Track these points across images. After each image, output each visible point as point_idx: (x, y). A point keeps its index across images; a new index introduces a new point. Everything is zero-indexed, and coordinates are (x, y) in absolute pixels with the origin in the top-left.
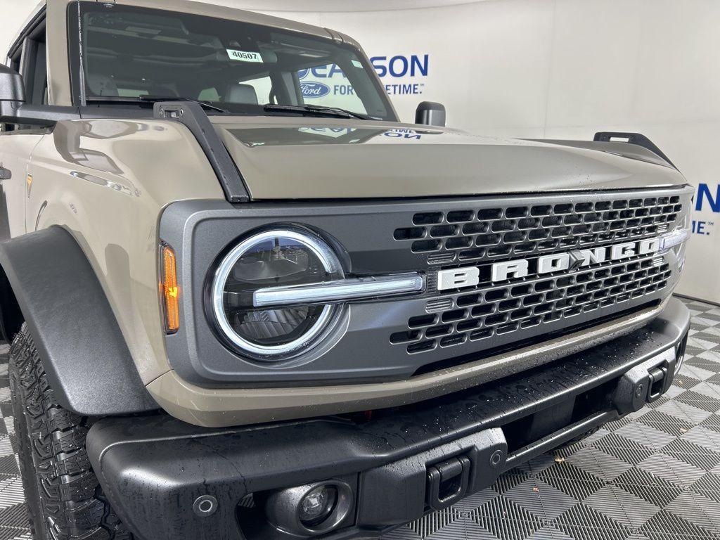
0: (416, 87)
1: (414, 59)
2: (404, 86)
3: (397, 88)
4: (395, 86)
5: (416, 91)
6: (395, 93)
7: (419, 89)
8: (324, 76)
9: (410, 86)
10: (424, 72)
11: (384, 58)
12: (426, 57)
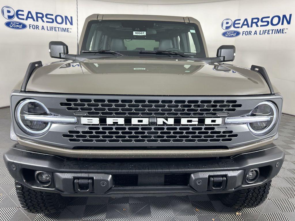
0: (283, 30)
1: (284, 16)
2: (278, 30)
3: (274, 31)
4: (272, 30)
5: (283, 32)
6: (272, 33)
7: (285, 31)
8: (239, 27)
9: (280, 30)
10: (289, 23)
11: (269, 17)
12: (291, 15)
